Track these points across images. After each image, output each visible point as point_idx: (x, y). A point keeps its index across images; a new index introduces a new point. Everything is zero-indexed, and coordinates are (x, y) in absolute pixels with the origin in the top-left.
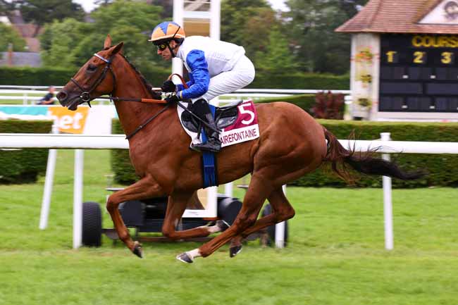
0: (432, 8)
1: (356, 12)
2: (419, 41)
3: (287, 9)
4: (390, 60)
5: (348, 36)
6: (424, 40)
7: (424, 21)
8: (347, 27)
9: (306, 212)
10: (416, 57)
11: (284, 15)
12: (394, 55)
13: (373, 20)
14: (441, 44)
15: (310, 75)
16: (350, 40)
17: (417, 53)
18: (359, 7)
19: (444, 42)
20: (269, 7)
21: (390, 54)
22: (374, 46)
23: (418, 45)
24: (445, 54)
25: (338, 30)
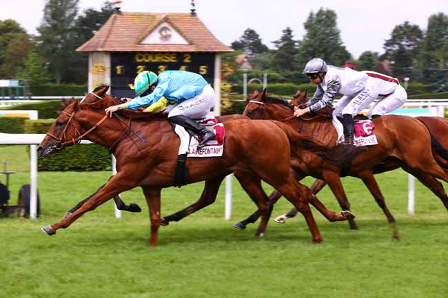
0: (151, 32)
1: (92, 35)
2: (140, 58)
3: (38, 34)
4: (119, 72)
5: (86, 54)
6: (144, 56)
7: (144, 42)
8: (85, 48)
9: (54, 191)
10: (139, 69)
11: (37, 38)
12: (121, 68)
13: (105, 41)
14: (157, 59)
15: (58, 84)
16: (87, 57)
17: (140, 67)
18: (94, 32)
19: (160, 58)
20: (24, 32)
21: (118, 68)
22: (107, 62)
23: (140, 61)
24: (161, 67)
25: (78, 50)
